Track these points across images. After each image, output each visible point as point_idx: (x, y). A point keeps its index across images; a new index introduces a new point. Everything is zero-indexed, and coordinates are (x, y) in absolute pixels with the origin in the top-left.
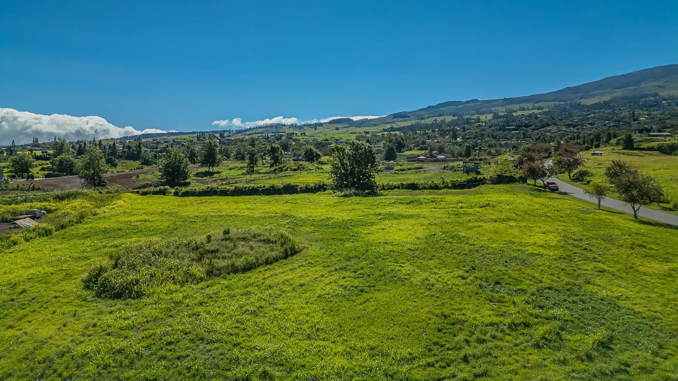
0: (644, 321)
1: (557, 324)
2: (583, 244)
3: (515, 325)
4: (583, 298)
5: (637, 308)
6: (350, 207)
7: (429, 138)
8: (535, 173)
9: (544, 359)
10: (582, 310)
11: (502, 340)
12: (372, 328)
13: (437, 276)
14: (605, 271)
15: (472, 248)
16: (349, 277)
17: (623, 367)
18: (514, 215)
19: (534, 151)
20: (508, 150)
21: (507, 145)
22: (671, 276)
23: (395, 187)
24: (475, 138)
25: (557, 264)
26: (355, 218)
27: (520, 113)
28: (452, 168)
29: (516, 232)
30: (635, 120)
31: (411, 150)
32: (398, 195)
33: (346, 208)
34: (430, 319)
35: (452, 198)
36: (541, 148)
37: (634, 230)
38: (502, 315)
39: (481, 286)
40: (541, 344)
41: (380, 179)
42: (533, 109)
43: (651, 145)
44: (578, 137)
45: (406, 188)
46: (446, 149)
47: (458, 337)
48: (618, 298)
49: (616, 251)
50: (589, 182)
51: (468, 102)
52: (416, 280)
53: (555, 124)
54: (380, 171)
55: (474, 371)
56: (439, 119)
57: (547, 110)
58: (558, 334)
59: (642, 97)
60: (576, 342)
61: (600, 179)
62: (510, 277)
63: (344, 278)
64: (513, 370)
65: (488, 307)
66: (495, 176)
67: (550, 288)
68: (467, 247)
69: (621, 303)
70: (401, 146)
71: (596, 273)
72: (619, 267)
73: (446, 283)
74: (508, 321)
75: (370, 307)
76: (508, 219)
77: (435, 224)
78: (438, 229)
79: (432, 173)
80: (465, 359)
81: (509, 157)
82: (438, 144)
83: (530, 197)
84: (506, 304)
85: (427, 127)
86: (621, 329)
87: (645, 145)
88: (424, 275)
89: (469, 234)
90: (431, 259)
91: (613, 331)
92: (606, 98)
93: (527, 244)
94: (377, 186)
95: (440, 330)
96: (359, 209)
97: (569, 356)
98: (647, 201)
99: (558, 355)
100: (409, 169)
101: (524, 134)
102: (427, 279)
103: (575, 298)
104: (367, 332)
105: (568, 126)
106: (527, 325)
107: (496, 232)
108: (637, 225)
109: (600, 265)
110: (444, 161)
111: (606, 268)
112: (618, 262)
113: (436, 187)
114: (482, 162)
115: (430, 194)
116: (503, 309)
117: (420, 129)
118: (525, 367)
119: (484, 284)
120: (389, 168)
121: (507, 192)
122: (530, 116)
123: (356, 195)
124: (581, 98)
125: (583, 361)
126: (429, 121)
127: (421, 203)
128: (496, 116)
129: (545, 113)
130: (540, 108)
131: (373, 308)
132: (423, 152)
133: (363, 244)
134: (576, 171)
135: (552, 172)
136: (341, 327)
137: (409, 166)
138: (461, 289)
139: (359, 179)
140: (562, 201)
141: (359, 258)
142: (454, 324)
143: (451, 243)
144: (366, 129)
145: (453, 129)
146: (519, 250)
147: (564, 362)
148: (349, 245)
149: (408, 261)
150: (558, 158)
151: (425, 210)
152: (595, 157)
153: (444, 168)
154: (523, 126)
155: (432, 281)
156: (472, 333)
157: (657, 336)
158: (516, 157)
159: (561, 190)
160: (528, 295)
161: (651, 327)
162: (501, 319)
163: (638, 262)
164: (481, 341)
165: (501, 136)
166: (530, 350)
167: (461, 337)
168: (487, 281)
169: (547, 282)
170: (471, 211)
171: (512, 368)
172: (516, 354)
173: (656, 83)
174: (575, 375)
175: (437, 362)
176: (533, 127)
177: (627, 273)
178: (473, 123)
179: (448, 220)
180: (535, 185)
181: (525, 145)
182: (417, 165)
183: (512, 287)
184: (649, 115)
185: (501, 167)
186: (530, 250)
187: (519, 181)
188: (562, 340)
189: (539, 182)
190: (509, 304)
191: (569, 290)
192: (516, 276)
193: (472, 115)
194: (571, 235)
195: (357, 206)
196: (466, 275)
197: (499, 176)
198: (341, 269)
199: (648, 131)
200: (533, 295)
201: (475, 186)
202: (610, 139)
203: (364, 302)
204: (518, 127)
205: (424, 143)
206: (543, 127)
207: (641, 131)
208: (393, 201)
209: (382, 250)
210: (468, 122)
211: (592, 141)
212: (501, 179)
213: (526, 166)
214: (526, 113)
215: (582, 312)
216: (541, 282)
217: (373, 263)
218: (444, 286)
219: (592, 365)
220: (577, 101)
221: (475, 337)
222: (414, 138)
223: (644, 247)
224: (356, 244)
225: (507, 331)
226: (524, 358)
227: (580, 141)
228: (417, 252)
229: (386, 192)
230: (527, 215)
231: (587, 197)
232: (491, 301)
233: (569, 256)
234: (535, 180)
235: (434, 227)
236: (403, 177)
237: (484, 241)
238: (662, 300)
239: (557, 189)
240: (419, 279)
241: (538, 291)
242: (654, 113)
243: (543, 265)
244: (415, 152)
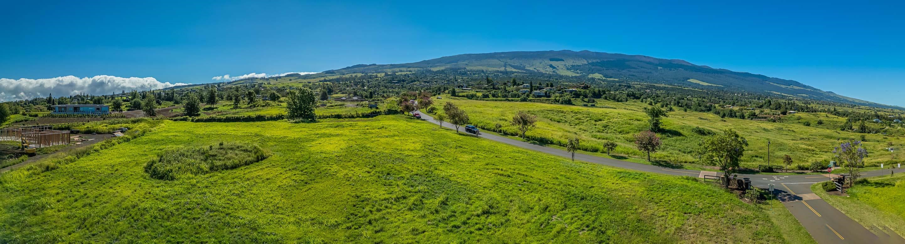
0: (462, 187)
1: (420, 195)
2: (433, 148)
3: (398, 198)
4: (434, 178)
5: (459, 180)
6: (299, 130)
7: (348, 86)
8: (408, 108)
9: (414, 217)
10: (433, 185)
11: (391, 208)
12: (313, 206)
13: (353, 172)
14: (444, 162)
15: (373, 153)
16: (298, 174)
17: (453, 214)
18: (397, 133)
19: (408, 95)
20: (393, 95)
21: (393, 92)
22: (473, 161)
23: (327, 117)
24: (375, 87)
25: (420, 160)
26: (302, 137)
27: (400, 73)
28: (362, 105)
29: (399, 143)
30: (456, 81)
31: (337, 93)
32: (329, 122)
33: (296, 130)
34: (348, 199)
35: (362, 123)
36: (412, 94)
37: (457, 139)
38: (391, 193)
39: (379, 177)
40: (412, 208)
41: (318, 112)
42: (407, 71)
43: (463, 94)
44: (430, 89)
45: (334, 118)
46: (358, 94)
47: (366, 209)
48: (450, 176)
49: (449, 150)
50: (436, 113)
51: (370, 65)
52: (340, 175)
53: (418, 81)
54: (318, 107)
55: (375, 229)
56: (354, 75)
57: (414, 72)
58: (421, 200)
59: (459, 69)
60: (430, 204)
61: (441, 112)
62: (395, 170)
63: (295, 175)
64: (397, 226)
65: (383, 189)
66: (386, 110)
67: (417, 175)
68: (371, 153)
69: (451, 179)
70: (330, 91)
71: (440, 164)
72: (450, 159)
73: (358, 176)
74: (394, 196)
75: (312, 193)
76: (394, 136)
77: (352, 140)
78: (354, 143)
79: (350, 108)
80: (370, 222)
81: (394, 99)
82: (353, 90)
83: (406, 122)
84: (393, 187)
85: (347, 79)
86: (452, 193)
87: (461, 94)
88: (346, 172)
89: (372, 145)
90: (349, 162)
91: (448, 194)
92: (442, 68)
93: (405, 150)
94: (316, 116)
95: (354, 206)
96: (305, 131)
97: (427, 213)
98: (462, 123)
99: (421, 213)
100: (336, 105)
101: (402, 86)
102: (347, 174)
103: (430, 179)
104: (310, 209)
105: (425, 82)
106: (404, 198)
107: (387, 144)
108: (458, 136)
109: (442, 159)
110: (357, 101)
111: (444, 160)
112: (450, 156)
113: (352, 117)
114: (379, 101)
115: (349, 121)
116: (392, 190)
117: (343, 81)
118: (403, 223)
119: (381, 175)
120: (324, 105)
121: (394, 119)
122: (405, 75)
123: (303, 122)
124: (431, 67)
125: (433, 214)
126: (347, 76)
127: (344, 127)
128: (386, 75)
129: (413, 74)
130: (410, 71)
131: (313, 194)
132: (344, 95)
133: (307, 153)
134: (429, 107)
135: (418, 108)
136: (293, 206)
137: (336, 104)
138: (367, 179)
139: (305, 112)
140: (423, 124)
141: (305, 162)
142: (363, 201)
143: (361, 151)
144: (309, 80)
145: (362, 81)
146: (400, 154)
147: (424, 216)
148: (298, 154)
149: (336, 163)
150: (420, 100)
151: (346, 131)
152: (438, 100)
153: (357, 105)
154: (401, 80)
155: (350, 175)
156: (374, 206)
157: (468, 194)
158: (398, 99)
159: (422, 118)
160: (405, 179)
161: (465, 189)
162: (390, 195)
163: (459, 155)
164: (379, 210)
165: (389, 86)
166: (406, 212)
167: (367, 209)
168: (382, 173)
169: (415, 171)
170: (373, 131)
171: (397, 224)
172: (399, 216)
173: (465, 63)
174: (430, 223)
175: (353, 226)
176: (407, 82)
177: (454, 162)
178: (373, 78)
179: (359, 137)
180: (409, 115)
181: (403, 92)
182: (340, 103)
183: (396, 176)
184: (462, 79)
185: (390, 104)
186: (406, 153)
187: (400, 113)
188: (423, 204)
189: (411, 114)
190: (395, 186)
191: (426, 175)
192: (399, 169)
193: (373, 73)
194: (427, 143)
195: (303, 129)
196: (370, 170)
197: (389, 110)
198: (293, 169)
199: (462, 87)
200: (408, 179)
201: (375, 116)
202: (445, 90)
203: (308, 190)
204: (399, 82)
205: (345, 89)
206: (412, 82)
207: (459, 87)
208: (326, 126)
209: (319, 157)
210: (371, 77)
211: (437, 91)
212: (390, 112)
213: (403, 104)
214: (403, 73)
215: (433, 186)
216: (412, 171)
217: (313, 165)
218: (357, 178)
219: (438, 215)
220: (429, 68)
221: (375, 208)
222: (339, 86)
223: (461, 147)
224: (303, 153)
225: (394, 203)
226: (403, 217)
227: (431, 91)
228: (341, 158)
229: (322, 120)
230: (405, 132)
231: (435, 122)
232: (385, 185)
233: (427, 155)
234: (409, 112)
235: (351, 142)
236: (332, 110)
237: (381, 149)
238: (470, 175)
239: (420, 118)
240: (342, 174)
241: (411, 177)
242: (464, 78)
243: (413, 161)
244: (339, 95)
